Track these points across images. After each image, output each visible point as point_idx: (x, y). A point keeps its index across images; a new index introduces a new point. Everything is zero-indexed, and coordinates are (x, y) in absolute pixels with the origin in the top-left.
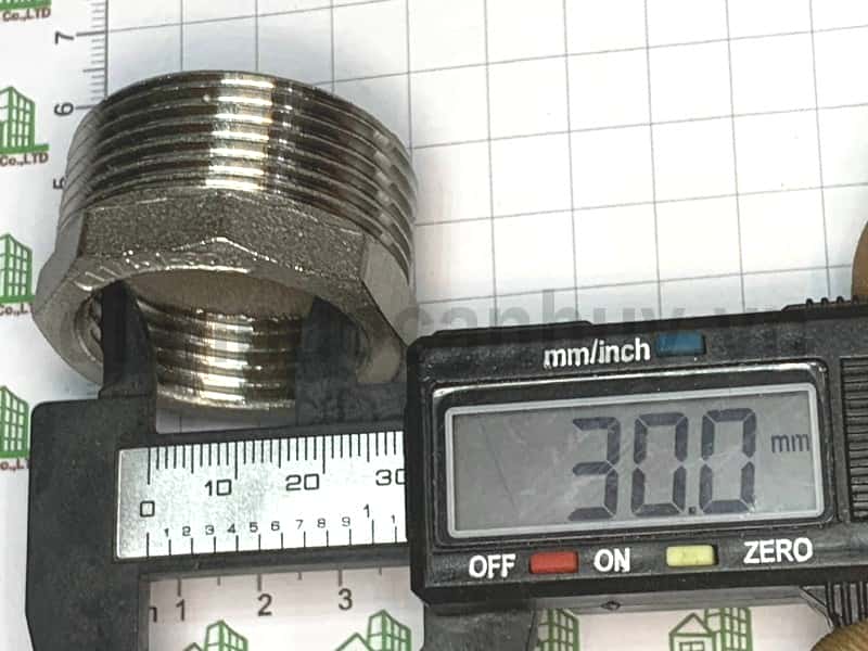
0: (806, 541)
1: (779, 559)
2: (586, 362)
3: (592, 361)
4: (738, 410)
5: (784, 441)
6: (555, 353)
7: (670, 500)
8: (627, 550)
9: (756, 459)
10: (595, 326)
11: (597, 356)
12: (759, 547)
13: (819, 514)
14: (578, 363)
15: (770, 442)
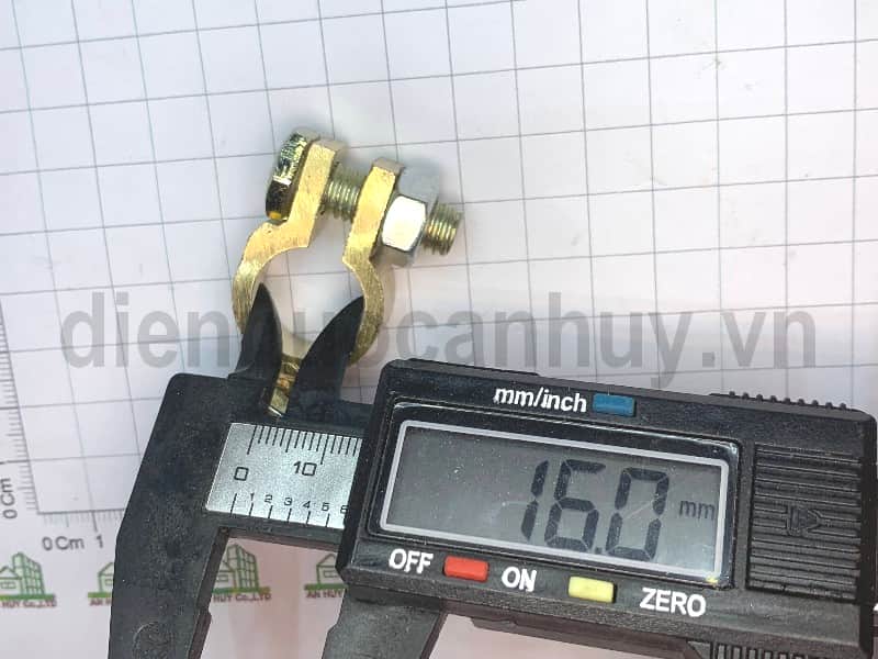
0: (700, 598)
1: (673, 610)
2: (530, 404)
3: (536, 404)
5: (691, 508)
6: (505, 392)
7: (580, 537)
8: (534, 573)
11: (541, 401)
12: (656, 595)
14: (523, 403)
15: (679, 504)
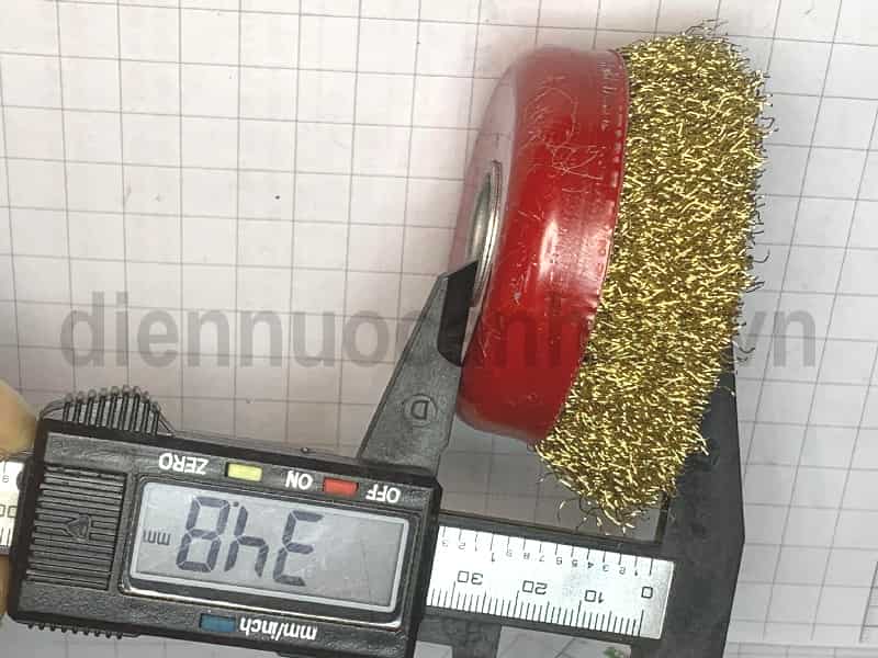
4: (187, 568)
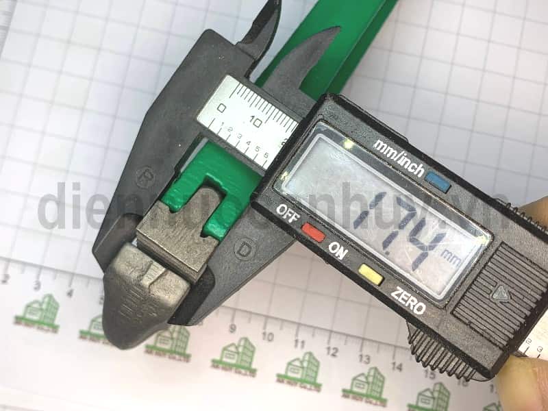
0: (424, 307)
1: (407, 305)
2: (392, 158)
3: (395, 159)
5: (449, 255)
6: (382, 144)
8: (347, 251)
9: (431, 253)
10: (410, 145)
11: (398, 160)
12: (402, 293)
13: (439, 299)
14: (388, 156)
15: (443, 250)
